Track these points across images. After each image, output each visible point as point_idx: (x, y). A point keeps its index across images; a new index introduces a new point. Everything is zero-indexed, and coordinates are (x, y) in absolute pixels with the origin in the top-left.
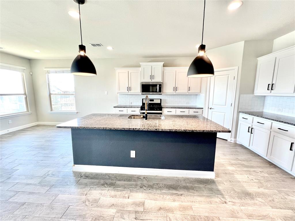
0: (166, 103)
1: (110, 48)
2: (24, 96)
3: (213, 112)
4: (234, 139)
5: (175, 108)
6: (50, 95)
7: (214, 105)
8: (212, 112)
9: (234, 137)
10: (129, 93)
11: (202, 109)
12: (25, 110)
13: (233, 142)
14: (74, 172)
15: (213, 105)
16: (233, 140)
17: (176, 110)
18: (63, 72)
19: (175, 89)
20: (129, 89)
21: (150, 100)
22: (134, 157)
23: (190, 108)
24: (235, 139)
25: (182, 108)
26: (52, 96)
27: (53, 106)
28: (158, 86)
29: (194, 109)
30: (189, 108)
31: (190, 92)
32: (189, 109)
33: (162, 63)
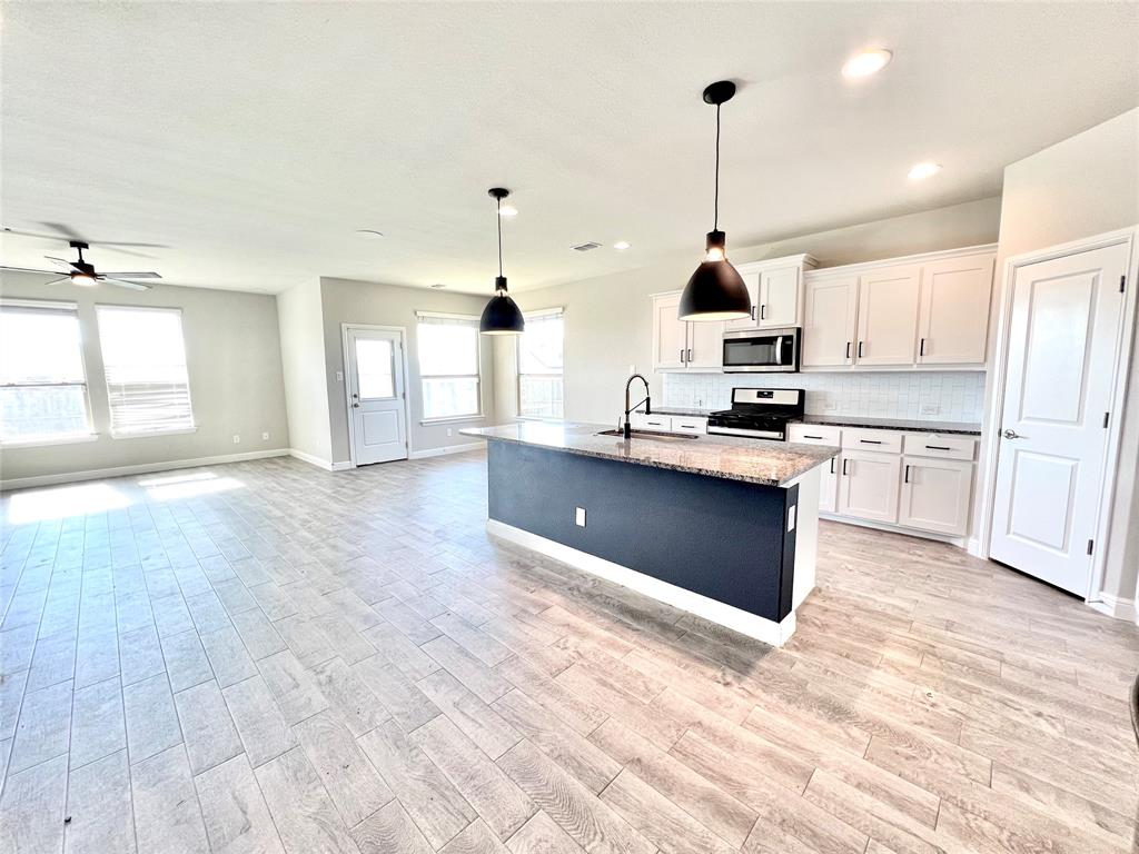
0: (827, 406)
1: (622, 246)
2: (476, 380)
3: (1021, 454)
4: (1115, 598)
5: (839, 425)
6: (519, 375)
7: (1028, 418)
8: (1017, 451)
9: (1117, 587)
10: (687, 371)
11: (977, 438)
12: (476, 411)
13: (1111, 613)
14: (489, 534)
15: (1020, 419)
16: (1114, 604)
17: (841, 433)
18: (544, 318)
19: (856, 350)
20: (687, 356)
21: (760, 395)
22: (583, 525)
23: (910, 429)
24: (1124, 600)
25: (868, 427)
26: (522, 379)
27: (523, 407)
28: (780, 340)
29: (933, 435)
30: (903, 429)
31: (925, 359)
32: (903, 433)
33: (799, 260)
